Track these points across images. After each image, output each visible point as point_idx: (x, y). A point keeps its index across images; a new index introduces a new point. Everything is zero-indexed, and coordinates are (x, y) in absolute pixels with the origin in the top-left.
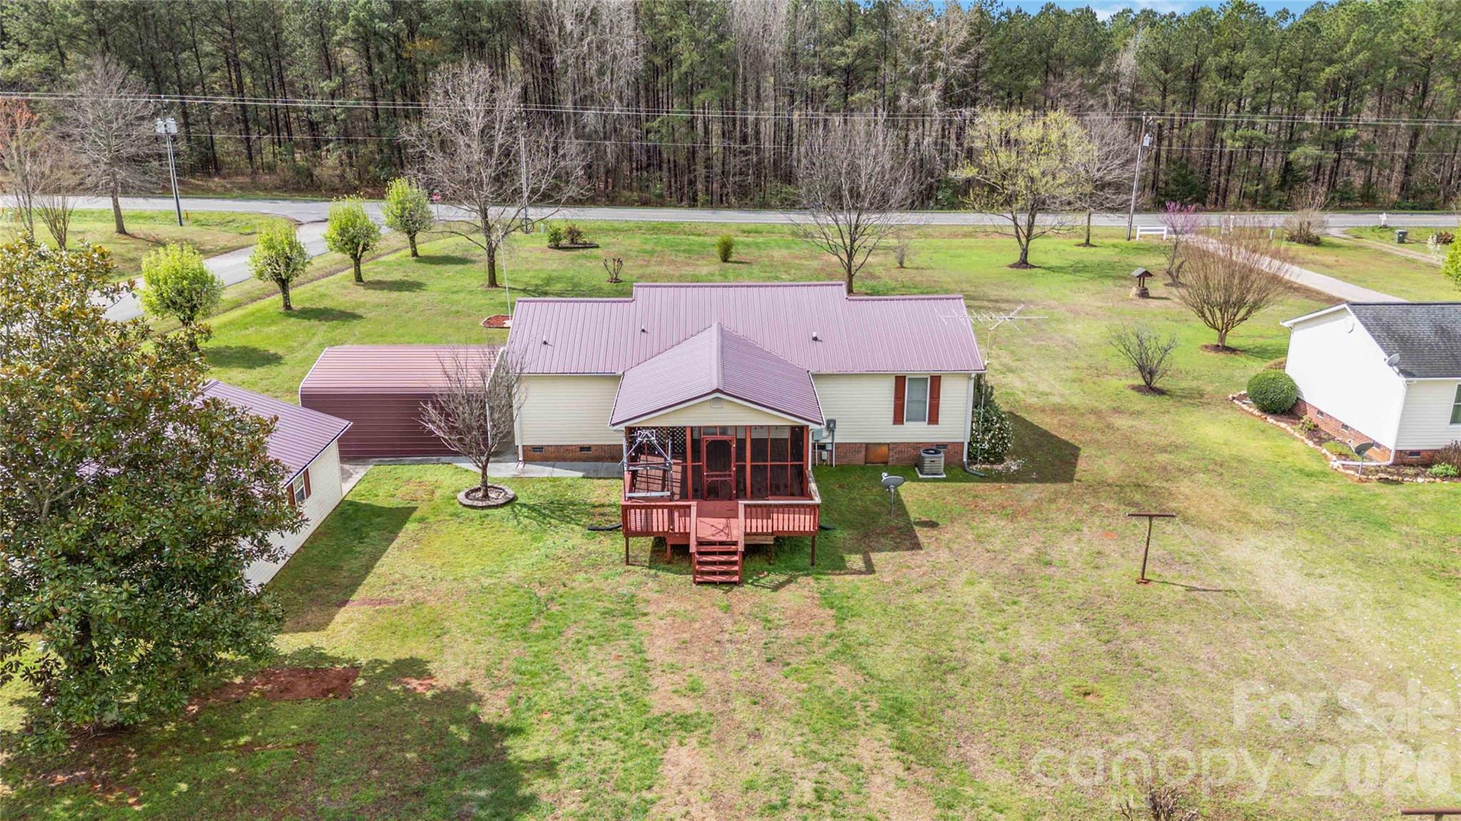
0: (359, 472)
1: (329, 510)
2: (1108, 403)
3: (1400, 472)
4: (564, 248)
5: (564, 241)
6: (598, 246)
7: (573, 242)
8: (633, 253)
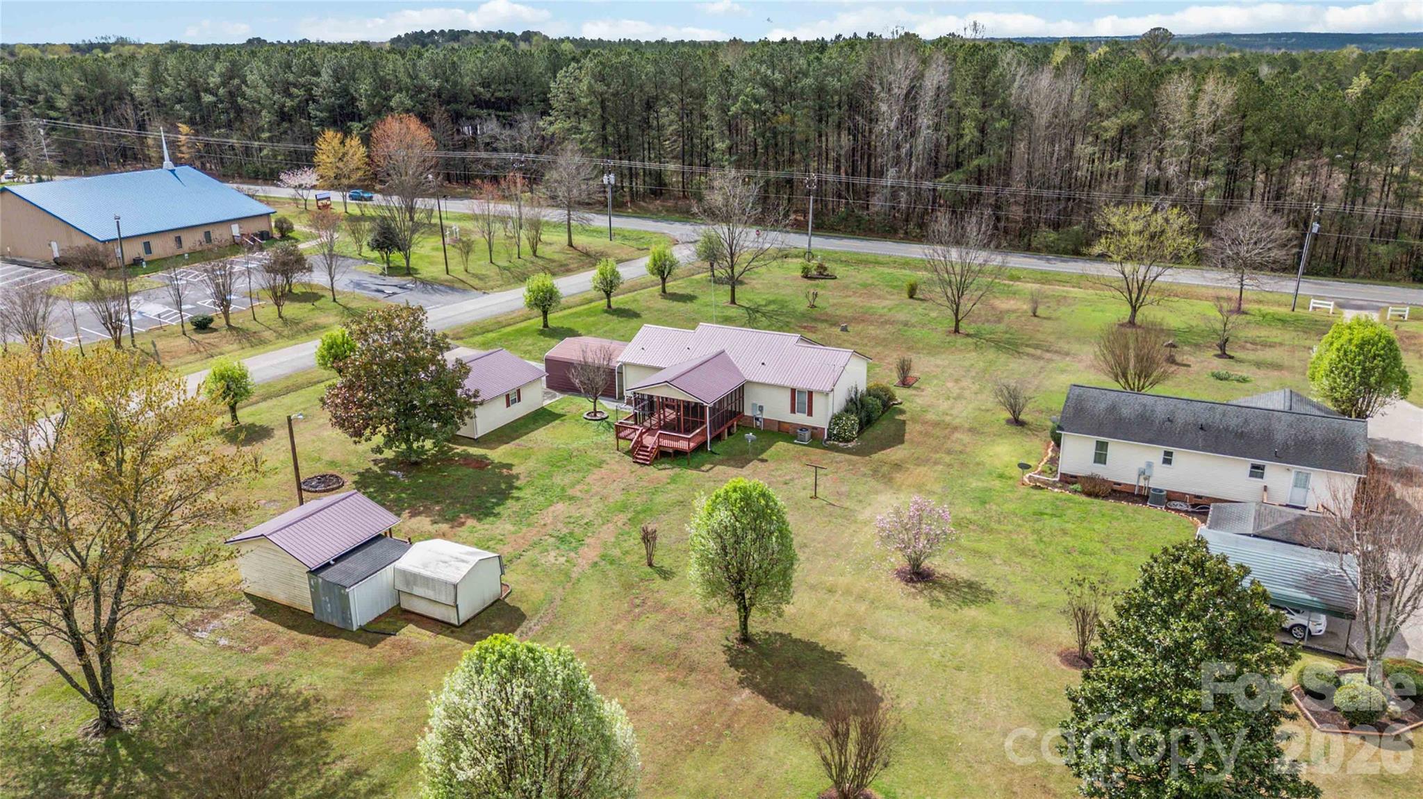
1: (534, 410)
2: (976, 425)
3: (1054, 485)
4: (811, 278)
5: (814, 273)
6: (836, 278)
7: (821, 274)
8: (853, 286)
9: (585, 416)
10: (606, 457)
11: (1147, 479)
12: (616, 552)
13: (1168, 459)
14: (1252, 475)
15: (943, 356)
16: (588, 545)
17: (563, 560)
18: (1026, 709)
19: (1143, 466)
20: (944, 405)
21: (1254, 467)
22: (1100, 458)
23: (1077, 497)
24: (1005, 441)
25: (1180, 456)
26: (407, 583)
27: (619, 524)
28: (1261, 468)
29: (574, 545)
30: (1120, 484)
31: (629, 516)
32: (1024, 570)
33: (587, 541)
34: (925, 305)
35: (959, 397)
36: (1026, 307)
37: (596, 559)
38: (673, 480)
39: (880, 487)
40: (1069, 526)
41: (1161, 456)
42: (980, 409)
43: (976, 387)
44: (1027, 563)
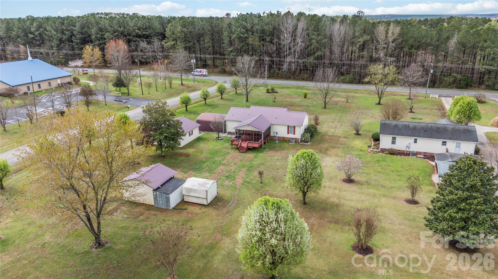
0: (203, 133)
1: (196, 137)
2: (345, 136)
3: (379, 152)
4: (270, 93)
5: (270, 91)
6: (278, 93)
7: (272, 91)
8: (284, 95)
9: (215, 138)
10: (229, 151)
11: (409, 148)
12: (248, 180)
13: (415, 142)
14: (443, 145)
15: (325, 115)
16: (237, 178)
17: (231, 183)
18: (402, 217)
19: (407, 144)
20: (333, 130)
21: (443, 142)
22: (393, 142)
23: (388, 155)
24: (357, 140)
25: (419, 140)
26: (188, 192)
27: (245, 171)
28: (445, 142)
29: (232, 178)
30: (400, 151)
31: (247, 169)
32: (382, 177)
33: (237, 177)
34: (311, 100)
35: (335, 128)
36: (344, 100)
37: (243, 182)
38: (256, 157)
39: (325, 156)
40: (389, 164)
41: (413, 140)
42: (344, 131)
43: (339, 124)
44: (382, 175)
